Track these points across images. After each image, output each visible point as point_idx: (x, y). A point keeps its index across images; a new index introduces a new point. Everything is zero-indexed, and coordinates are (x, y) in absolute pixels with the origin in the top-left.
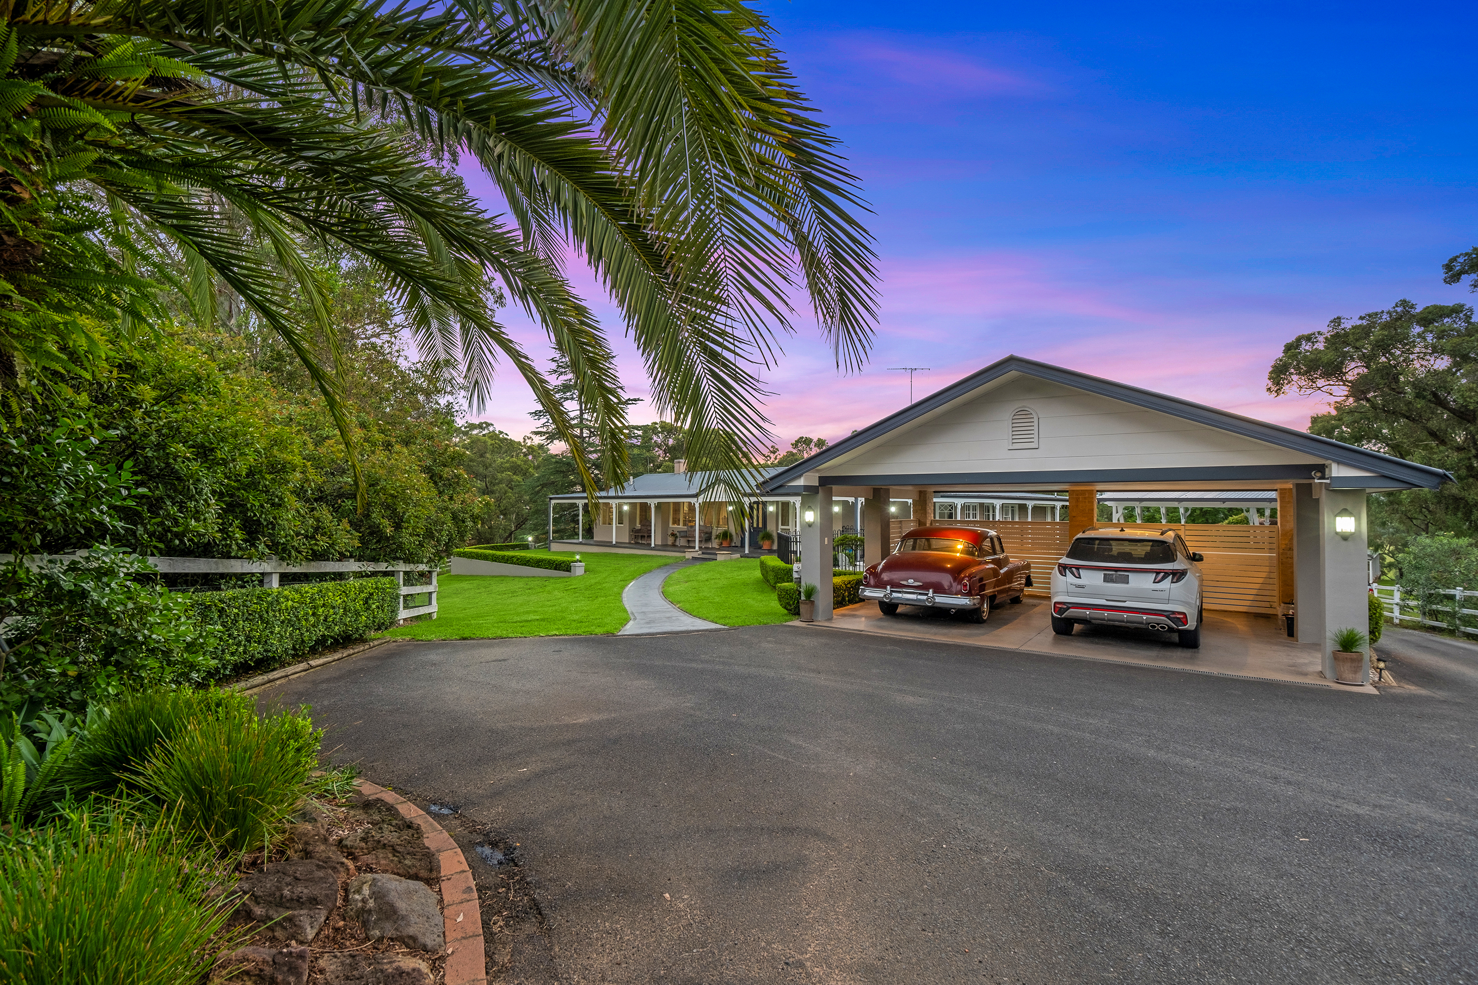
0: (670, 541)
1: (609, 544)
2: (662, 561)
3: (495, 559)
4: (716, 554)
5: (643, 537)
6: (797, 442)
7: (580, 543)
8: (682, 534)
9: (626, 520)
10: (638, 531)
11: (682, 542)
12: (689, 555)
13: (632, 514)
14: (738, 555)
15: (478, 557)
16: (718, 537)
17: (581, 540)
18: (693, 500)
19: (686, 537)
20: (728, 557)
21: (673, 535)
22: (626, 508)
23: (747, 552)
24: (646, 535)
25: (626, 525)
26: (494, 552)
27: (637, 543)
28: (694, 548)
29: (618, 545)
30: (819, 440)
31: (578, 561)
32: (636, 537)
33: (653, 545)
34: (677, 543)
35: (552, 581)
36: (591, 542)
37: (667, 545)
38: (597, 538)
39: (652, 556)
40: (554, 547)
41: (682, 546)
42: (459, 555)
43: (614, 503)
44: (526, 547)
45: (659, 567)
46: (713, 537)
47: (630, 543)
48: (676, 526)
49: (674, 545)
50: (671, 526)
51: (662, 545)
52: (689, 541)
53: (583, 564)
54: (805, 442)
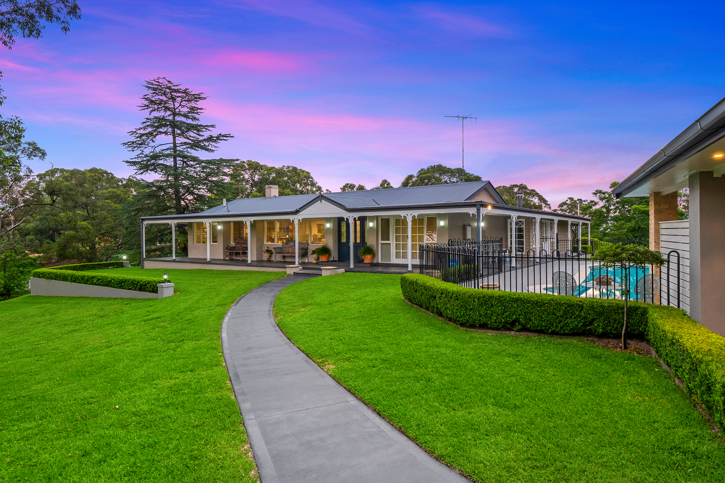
0: (265, 256)
1: (204, 261)
2: (263, 278)
3: (75, 279)
4: (321, 270)
5: (237, 254)
6: (345, 187)
7: (174, 261)
8: (278, 250)
9: (220, 239)
10: (233, 248)
11: (277, 258)
12: (290, 271)
13: (226, 233)
14: (343, 270)
15: (57, 277)
16: (314, 252)
17: (174, 258)
18: (291, 217)
19: (282, 253)
20: (333, 272)
21: (268, 251)
22: (219, 227)
23: (352, 266)
24: (241, 252)
25: (220, 245)
26: (74, 272)
27: (231, 260)
28: (294, 263)
29: (213, 262)
30: (360, 186)
31: (165, 281)
32: (230, 254)
33: (249, 262)
34: (273, 259)
35: (134, 304)
36: (185, 259)
37: (262, 261)
38: (192, 254)
39: (250, 272)
40: (148, 264)
41: (277, 262)
42: (37, 275)
43: (207, 222)
44: (120, 265)
45: (263, 285)
46: (310, 252)
47: (224, 260)
48: (270, 243)
49: (269, 261)
50: (265, 243)
51: (257, 261)
52: (284, 257)
53: (172, 284)
54: (350, 187)
